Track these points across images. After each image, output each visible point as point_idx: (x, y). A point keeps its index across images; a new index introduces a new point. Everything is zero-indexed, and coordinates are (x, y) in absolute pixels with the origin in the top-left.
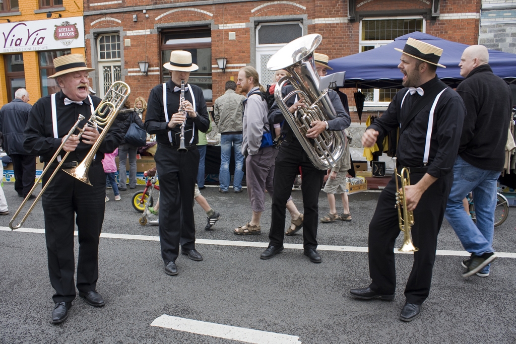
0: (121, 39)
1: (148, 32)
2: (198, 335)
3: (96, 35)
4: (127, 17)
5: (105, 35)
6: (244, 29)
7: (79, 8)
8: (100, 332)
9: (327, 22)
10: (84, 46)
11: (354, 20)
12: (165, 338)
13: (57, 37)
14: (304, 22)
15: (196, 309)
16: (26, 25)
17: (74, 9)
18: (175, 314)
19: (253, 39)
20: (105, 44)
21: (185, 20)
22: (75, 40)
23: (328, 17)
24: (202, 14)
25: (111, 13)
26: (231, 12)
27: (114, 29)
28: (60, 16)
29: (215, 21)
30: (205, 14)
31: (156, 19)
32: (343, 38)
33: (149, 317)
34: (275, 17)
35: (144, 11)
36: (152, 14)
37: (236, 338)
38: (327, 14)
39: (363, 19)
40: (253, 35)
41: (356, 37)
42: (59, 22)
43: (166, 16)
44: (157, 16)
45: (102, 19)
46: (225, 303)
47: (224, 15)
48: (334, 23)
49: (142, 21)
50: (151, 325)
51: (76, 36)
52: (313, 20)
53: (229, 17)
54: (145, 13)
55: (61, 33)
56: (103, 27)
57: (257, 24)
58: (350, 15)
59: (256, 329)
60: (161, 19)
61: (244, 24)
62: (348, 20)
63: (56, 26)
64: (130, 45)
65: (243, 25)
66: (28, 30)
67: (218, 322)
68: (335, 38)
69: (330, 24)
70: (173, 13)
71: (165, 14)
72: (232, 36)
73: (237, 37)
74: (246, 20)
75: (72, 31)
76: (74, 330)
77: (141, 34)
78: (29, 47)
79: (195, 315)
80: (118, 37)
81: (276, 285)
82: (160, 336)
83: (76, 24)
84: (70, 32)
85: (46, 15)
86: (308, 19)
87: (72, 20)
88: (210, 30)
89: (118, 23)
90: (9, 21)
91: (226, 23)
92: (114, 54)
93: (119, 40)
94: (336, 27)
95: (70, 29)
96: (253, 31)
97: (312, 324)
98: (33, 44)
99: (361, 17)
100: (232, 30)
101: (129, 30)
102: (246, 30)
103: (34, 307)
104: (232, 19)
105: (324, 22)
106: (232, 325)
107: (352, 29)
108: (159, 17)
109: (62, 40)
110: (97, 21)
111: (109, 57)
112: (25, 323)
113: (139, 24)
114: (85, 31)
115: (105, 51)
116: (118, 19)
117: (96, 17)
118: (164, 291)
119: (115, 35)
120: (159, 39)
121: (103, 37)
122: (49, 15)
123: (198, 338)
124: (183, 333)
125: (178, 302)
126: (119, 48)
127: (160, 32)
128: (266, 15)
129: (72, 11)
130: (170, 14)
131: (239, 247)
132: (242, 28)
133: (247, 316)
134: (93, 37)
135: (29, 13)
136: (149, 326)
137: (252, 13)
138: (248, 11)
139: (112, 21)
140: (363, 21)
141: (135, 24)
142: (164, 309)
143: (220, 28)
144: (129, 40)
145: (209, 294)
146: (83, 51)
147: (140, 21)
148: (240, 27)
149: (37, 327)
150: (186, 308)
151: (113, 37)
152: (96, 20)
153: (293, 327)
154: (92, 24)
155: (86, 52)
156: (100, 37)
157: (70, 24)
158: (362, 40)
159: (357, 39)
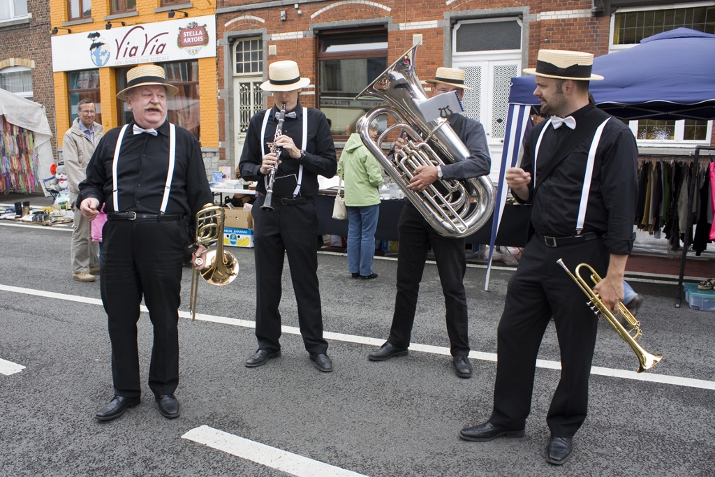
0: (264, 44)
1: (300, 35)
2: (236, 457)
3: (231, 39)
4: (273, 15)
5: (243, 40)
6: (435, 29)
7: (210, 4)
8: (115, 438)
9: (560, 17)
10: (215, 56)
11: (602, 12)
12: (192, 456)
13: (181, 44)
14: (524, 18)
15: (250, 422)
16: (143, 29)
17: (203, 4)
18: (220, 426)
19: (448, 44)
20: (243, 52)
21: (352, 18)
22: (203, 47)
23: (561, 10)
24: (376, 9)
25: (253, 10)
26: (417, 5)
27: (256, 31)
28: (186, 15)
29: (394, 18)
30: (380, 8)
31: (312, 16)
32: (583, 41)
33: (184, 426)
34: (481, 10)
35: (296, 6)
36: (307, 9)
37: (284, 468)
38: (560, 5)
39: (618, 11)
40: (449, 38)
41: (604, 39)
42: (185, 23)
43: (325, 12)
44: (313, 12)
45: (240, 18)
46: (292, 418)
47: (407, 10)
48: (570, 19)
49: (293, 20)
50: (182, 437)
51: (206, 42)
52: (538, 15)
53: (414, 12)
54: (298, 9)
55: (187, 37)
56: (241, 29)
57: (454, 21)
58: (595, 6)
59: (317, 460)
60: (318, 17)
61: (436, 22)
62: (592, 13)
63: (180, 29)
64: (276, 54)
65: (433, 24)
66: (146, 35)
67: (270, 444)
68: (570, 42)
69: (563, 20)
70: (335, 8)
71: (324, 9)
72: (418, 40)
73: (426, 41)
74: (439, 16)
75: (200, 35)
76: (86, 432)
77: (290, 38)
78: (146, 58)
79: (244, 430)
80: (261, 41)
81: (375, 401)
82: (187, 452)
83: (205, 25)
84: (197, 36)
85: (167, 15)
86: (531, 13)
87: (200, 21)
88: (386, 31)
89: (260, 23)
90: (123, 24)
91: (409, 21)
92: (255, 65)
93: (261, 47)
94: (572, 25)
95: (198, 33)
96: (448, 32)
97: (399, 462)
98: (151, 53)
99: (614, 8)
100: (418, 32)
101: (275, 32)
102: (438, 32)
103: (53, 397)
104: (417, 16)
105: (554, 17)
106: (286, 450)
107: (597, 28)
108: (316, 14)
109: (188, 48)
110: (233, 21)
111: (247, 70)
112: (35, 416)
113: (288, 25)
114: (217, 34)
115: (243, 62)
116: (261, 17)
117: (233, 15)
118: (220, 394)
119: (257, 40)
120: (316, 44)
121: (241, 43)
122: (171, 15)
123: (233, 461)
124: (218, 452)
125: (231, 410)
126: (261, 58)
127: (317, 35)
128: (468, 9)
129: (202, 8)
130: (331, 10)
131: (350, 344)
132: (432, 29)
133: (312, 440)
134: (227, 42)
135: (148, 13)
136: (178, 438)
137: (447, 7)
138: (442, 3)
139: (252, 20)
140: (617, 14)
141: (283, 24)
142: (208, 418)
143: (401, 29)
144: (275, 46)
145: (277, 404)
146: (214, 62)
147: (291, 20)
148: (429, 27)
149: (46, 422)
150: (237, 420)
151: (254, 42)
152: (232, 19)
153: (369, 462)
154: (226, 25)
155: (217, 64)
156: (237, 43)
157: (199, 25)
158: (615, 43)
159: (605, 42)
